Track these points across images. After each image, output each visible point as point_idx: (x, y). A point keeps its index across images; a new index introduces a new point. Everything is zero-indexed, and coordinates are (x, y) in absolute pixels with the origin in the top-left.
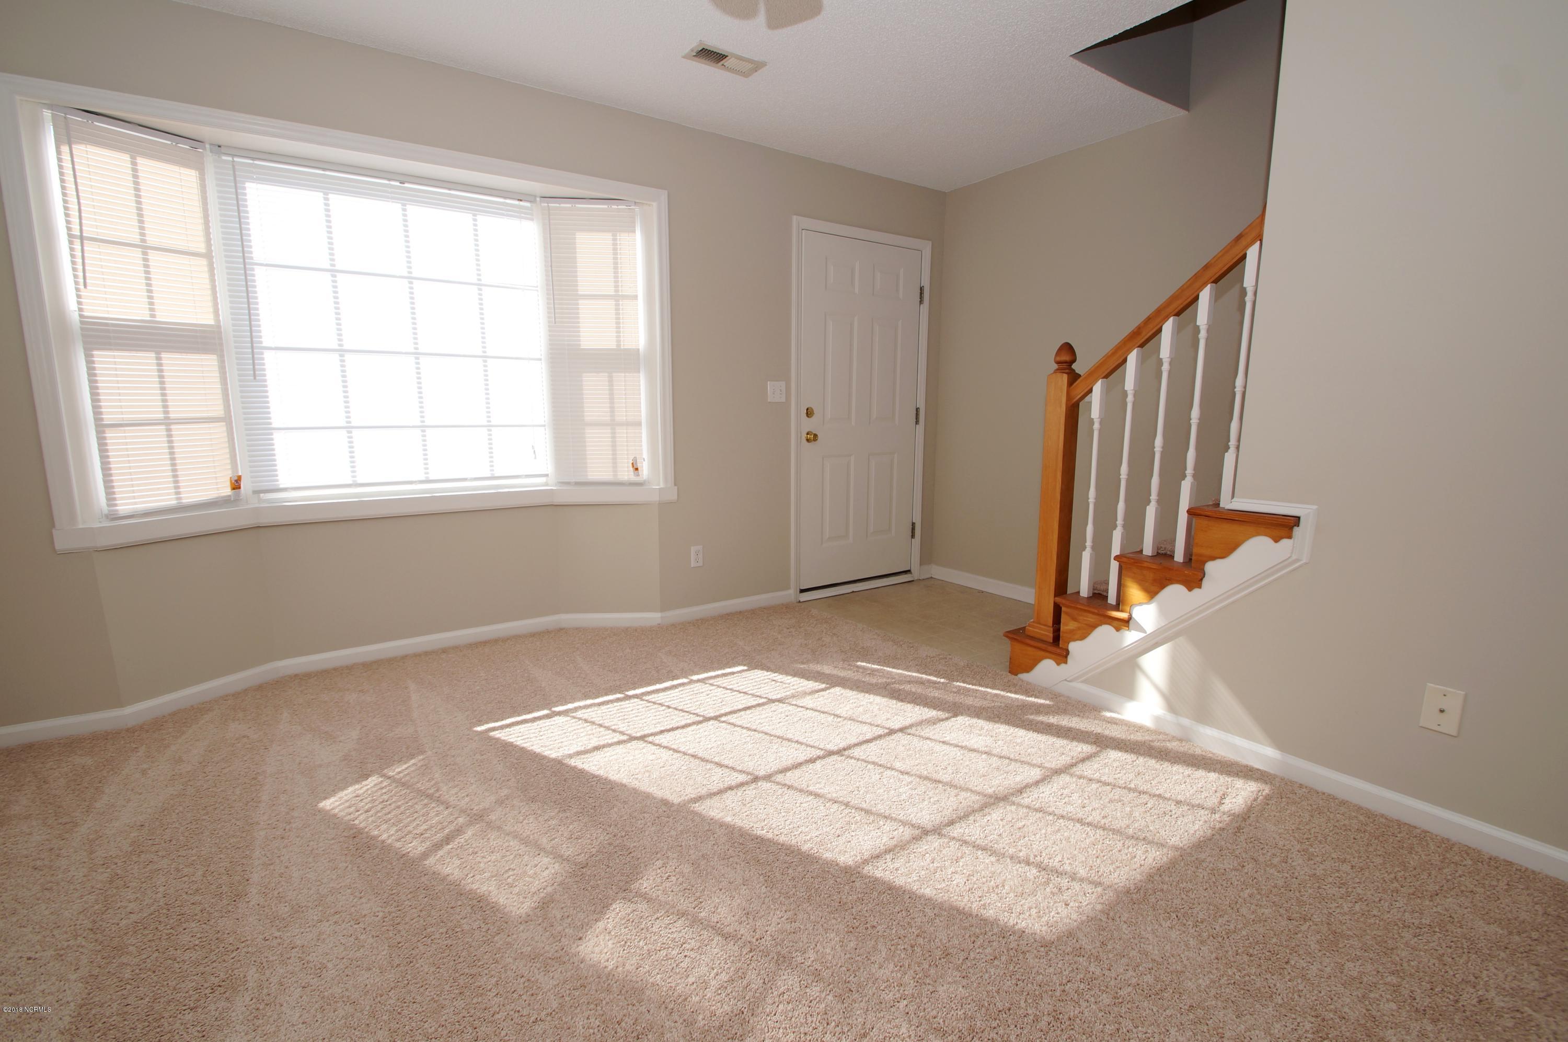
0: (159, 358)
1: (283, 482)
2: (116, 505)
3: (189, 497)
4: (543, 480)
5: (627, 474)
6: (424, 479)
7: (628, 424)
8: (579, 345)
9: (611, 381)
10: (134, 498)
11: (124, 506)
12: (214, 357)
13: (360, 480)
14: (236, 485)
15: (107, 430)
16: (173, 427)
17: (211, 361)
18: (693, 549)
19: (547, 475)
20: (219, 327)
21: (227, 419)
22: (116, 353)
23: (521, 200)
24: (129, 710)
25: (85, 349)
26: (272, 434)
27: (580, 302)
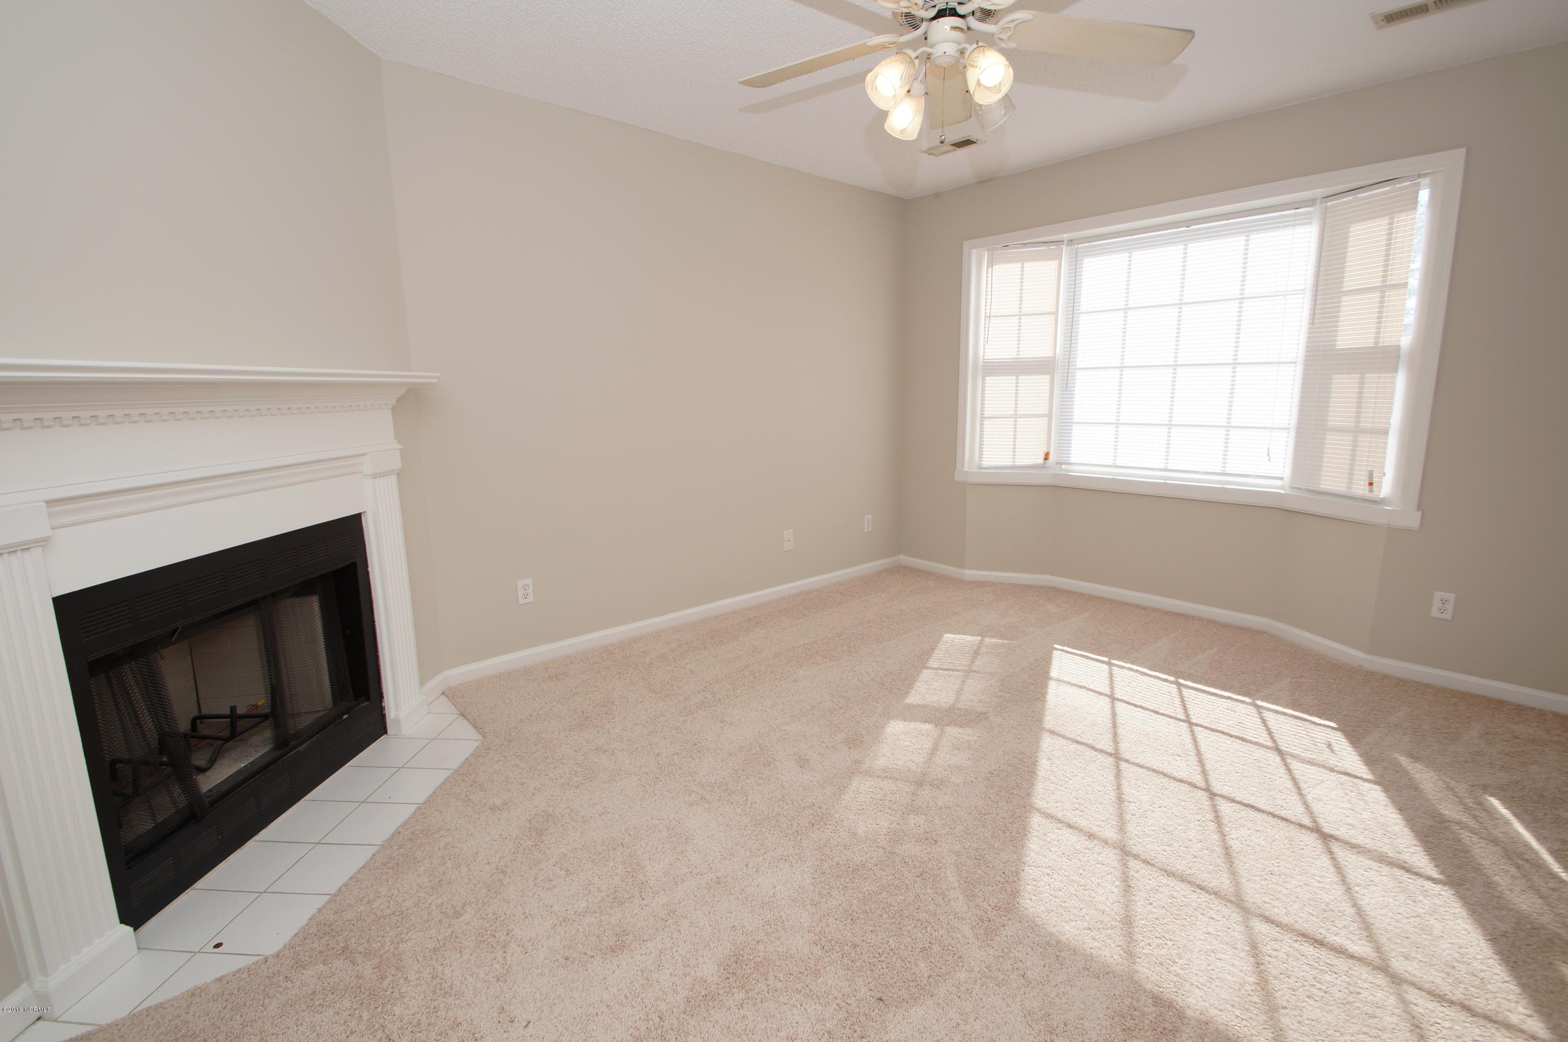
0: (1017, 379)
1: (1073, 459)
2: (982, 461)
3: (1020, 461)
4: (1278, 483)
5: (1360, 489)
6: (1163, 468)
7: (1372, 432)
8: (1335, 345)
9: (1362, 383)
10: (992, 458)
11: (986, 462)
12: (1048, 376)
13: (1119, 463)
14: (1047, 457)
15: (985, 420)
16: (1018, 419)
17: (1046, 378)
18: (1438, 595)
19: (1281, 479)
20: (1054, 357)
21: (1049, 416)
22: (997, 378)
23: (1299, 208)
24: (967, 572)
25: (982, 377)
26: (1071, 426)
27: (1344, 299)
